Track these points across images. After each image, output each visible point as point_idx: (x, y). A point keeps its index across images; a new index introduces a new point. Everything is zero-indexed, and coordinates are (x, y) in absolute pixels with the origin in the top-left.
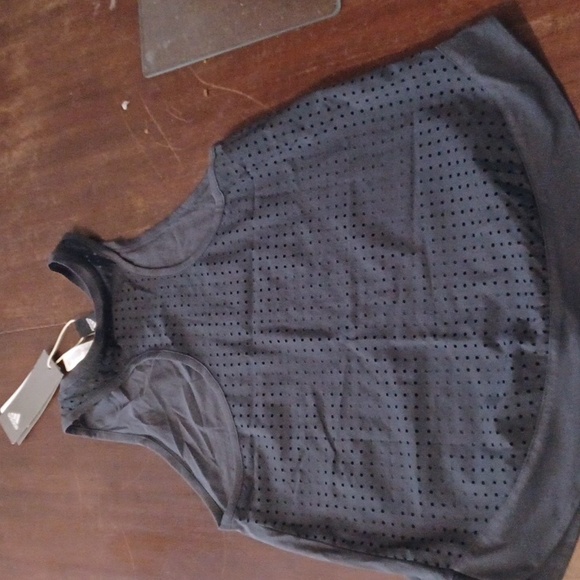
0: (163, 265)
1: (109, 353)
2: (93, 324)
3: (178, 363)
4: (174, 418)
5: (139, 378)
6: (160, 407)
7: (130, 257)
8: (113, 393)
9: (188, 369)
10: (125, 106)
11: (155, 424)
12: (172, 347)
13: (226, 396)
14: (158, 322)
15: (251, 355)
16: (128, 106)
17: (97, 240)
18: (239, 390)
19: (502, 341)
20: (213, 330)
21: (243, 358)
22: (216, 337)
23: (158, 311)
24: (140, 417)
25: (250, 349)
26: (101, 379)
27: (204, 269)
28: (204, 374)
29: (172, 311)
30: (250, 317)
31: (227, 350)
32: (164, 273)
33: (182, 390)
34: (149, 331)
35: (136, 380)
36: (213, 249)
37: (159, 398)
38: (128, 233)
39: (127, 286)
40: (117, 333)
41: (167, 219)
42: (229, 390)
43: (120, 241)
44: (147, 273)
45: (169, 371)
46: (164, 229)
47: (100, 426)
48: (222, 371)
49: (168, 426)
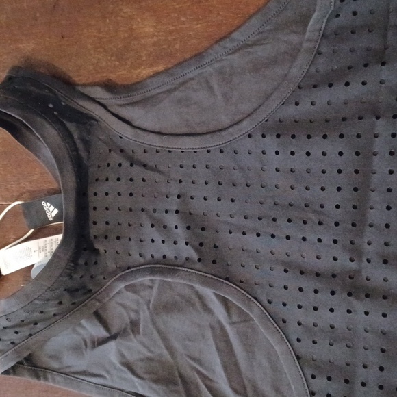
0: (184, 130)
1: (81, 262)
2: (51, 211)
3: (208, 293)
5: (128, 303)
6: (165, 352)
7: (126, 113)
9: (225, 302)
11: (156, 381)
12: (198, 266)
13: (298, 358)
14: (172, 220)
15: (358, 298)
20: (280, 247)
21: (340, 301)
22: (284, 257)
23: (174, 204)
24: (129, 366)
25: (356, 288)
27: (271, 143)
28: (255, 313)
32: (188, 143)
33: (209, 334)
35: (123, 306)
36: (291, 111)
37: (165, 339)
38: (121, 75)
39: (116, 158)
41: (199, 56)
42: (305, 348)
43: (110, 87)
44: (155, 141)
45: (189, 302)
46: (191, 72)
48: (292, 314)
49: (180, 387)
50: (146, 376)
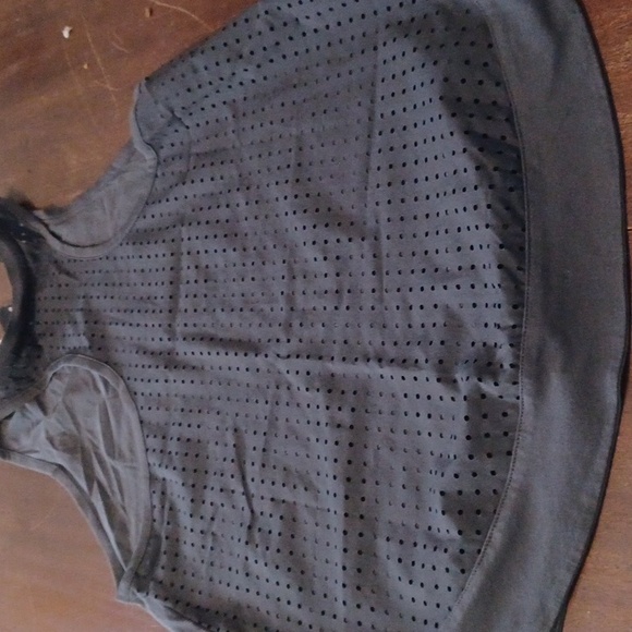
0: (89, 243)
1: (24, 355)
3: (96, 374)
4: (87, 444)
5: (56, 389)
6: (72, 427)
7: (58, 230)
8: (27, 405)
9: (106, 383)
10: (66, 34)
11: (64, 451)
12: (89, 352)
13: (141, 422)
14: (79, 317)
15: (170, 370)
16: (71, 32)
17: (28, 207)
18: (155, 416)
19: (460, 375)
20: (136, 333)
21: (161, 373)
22: (137, 342)
23: (80, 303)
24: (51, 440)
25: (170, 361)
26: (12, 385)
27: (130, 250)
28: (121, 388)
29: (95, 304)
30: (174, 319)
31: (147, 361)
32: (89, 253)
33: (97, 408)
34: (69, 329)
35: (54, 392)
36: (142, 224)
37: (73, 417)
38: (58, 200)
39: (53, 269)
40: (38, 329)
41: (98, 183)
42: (145, 414)
43: (50, 211)
44: (72, 252)
45: (86, 384)
46: (95, 196)
47: (15, 446)
48: (139, 387)
49: (79, 456)
50: (60, 448)
